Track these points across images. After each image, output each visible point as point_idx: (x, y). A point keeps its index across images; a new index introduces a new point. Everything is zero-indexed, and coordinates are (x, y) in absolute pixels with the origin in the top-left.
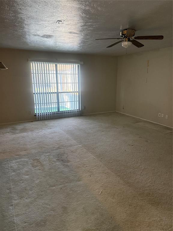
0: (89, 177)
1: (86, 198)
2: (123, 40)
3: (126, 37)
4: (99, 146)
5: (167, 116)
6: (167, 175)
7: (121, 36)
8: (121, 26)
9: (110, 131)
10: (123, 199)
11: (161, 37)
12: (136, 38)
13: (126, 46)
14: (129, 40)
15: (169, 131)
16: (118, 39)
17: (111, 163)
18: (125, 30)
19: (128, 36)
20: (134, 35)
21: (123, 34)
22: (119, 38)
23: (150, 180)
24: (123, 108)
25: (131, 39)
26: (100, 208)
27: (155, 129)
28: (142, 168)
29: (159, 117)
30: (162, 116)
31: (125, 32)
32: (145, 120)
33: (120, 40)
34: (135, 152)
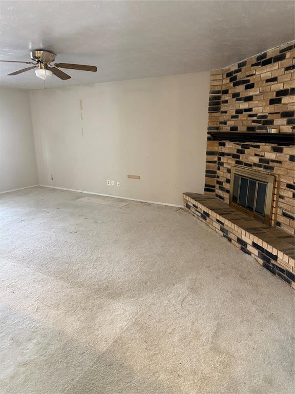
0: (12, 293)
1: (13, 325)
2: (37, 65)
3: (41, 62)
4: (19, 244)
5: (118, 183)
6: (126, 259)
7: (32, 59)
8: (30, 44)
9: (34, 218)
10: (73, 305)
11: (94, 69)
12: (57, 65)
13: (42, 75)
14: (47, 68)
15: (124, 204)
16: (27, 63)
17: (46, 264)
18: (38, 50)
19: (44, 60)
20: (53, 61)
21: (35, 57)
22: (30, 63)
23: (106, 271)
24: (52, 179)
25: (49, 66)
26: (40, 328)
27: (105, 203)
28: (95, 259)
29: (109, 186)
30: (113, 184)
31: (39, 54)
32: (90, 193)
33: (32, 65)
34: (81, 241)
